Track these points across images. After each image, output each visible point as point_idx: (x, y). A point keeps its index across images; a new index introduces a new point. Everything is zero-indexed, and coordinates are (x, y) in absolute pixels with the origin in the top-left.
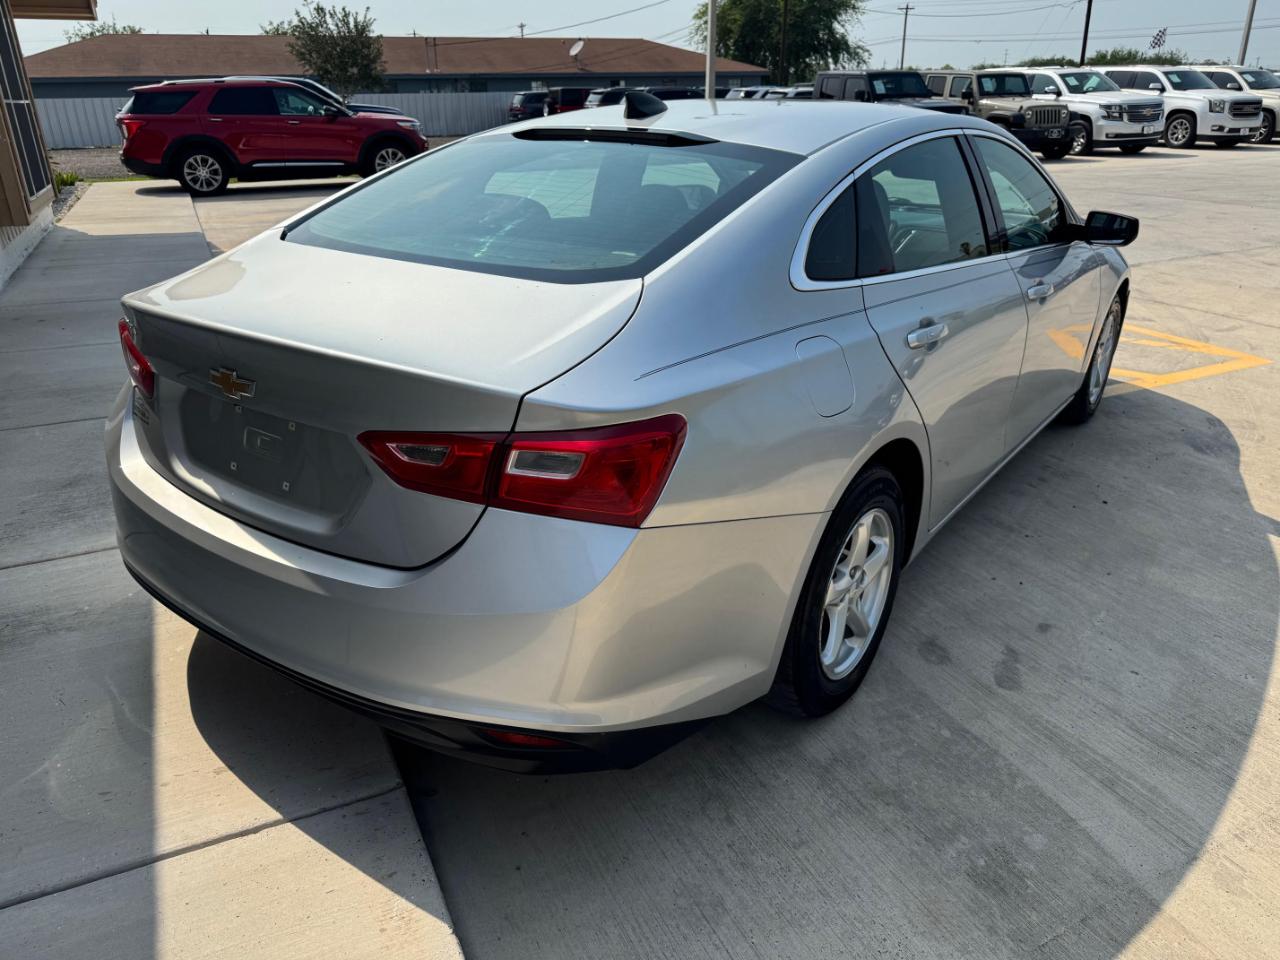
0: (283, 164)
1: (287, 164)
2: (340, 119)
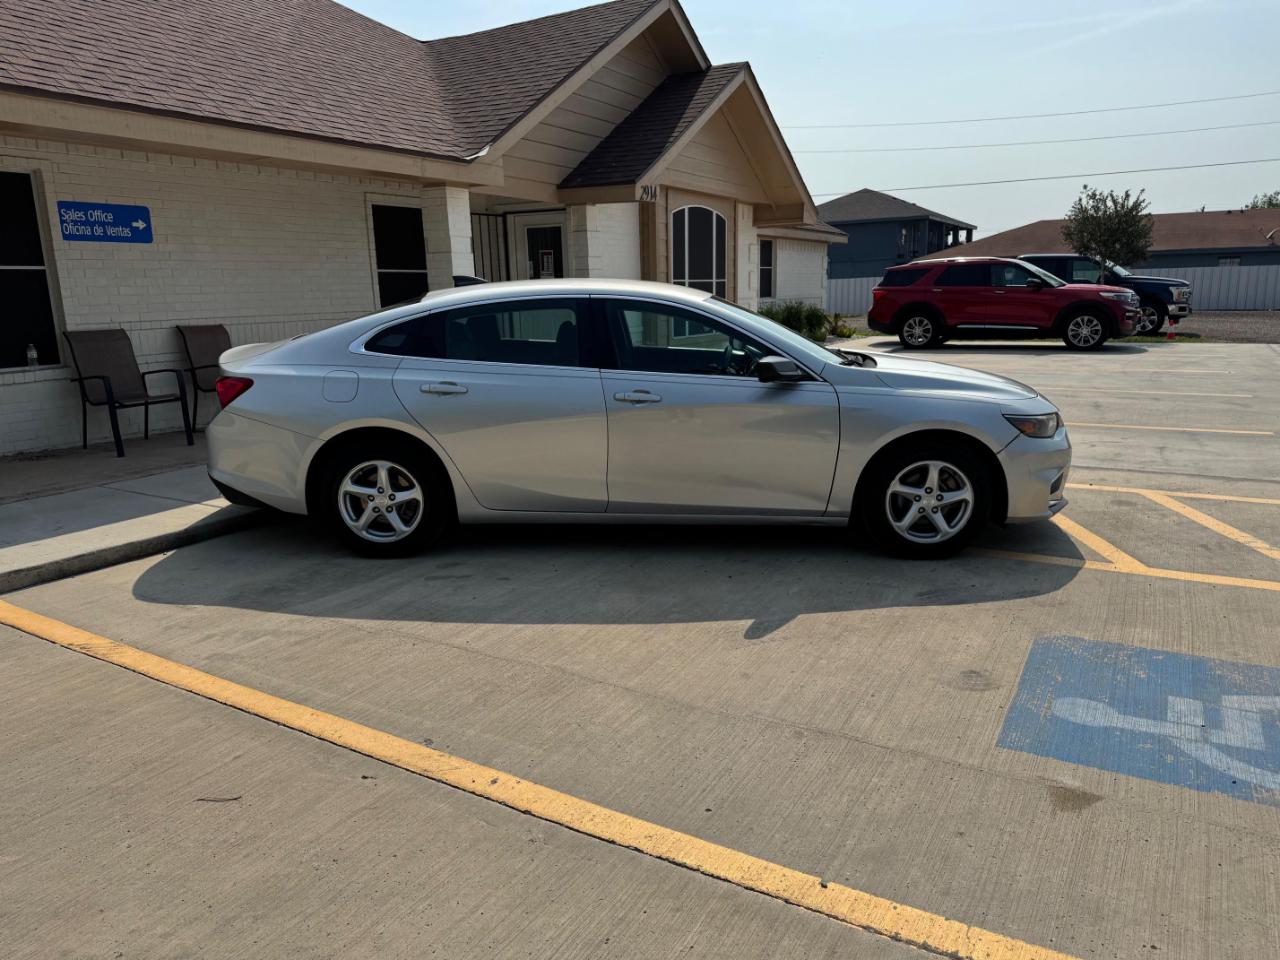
0: (983, 326)
1: (987, 327)
2: (1045, 289)
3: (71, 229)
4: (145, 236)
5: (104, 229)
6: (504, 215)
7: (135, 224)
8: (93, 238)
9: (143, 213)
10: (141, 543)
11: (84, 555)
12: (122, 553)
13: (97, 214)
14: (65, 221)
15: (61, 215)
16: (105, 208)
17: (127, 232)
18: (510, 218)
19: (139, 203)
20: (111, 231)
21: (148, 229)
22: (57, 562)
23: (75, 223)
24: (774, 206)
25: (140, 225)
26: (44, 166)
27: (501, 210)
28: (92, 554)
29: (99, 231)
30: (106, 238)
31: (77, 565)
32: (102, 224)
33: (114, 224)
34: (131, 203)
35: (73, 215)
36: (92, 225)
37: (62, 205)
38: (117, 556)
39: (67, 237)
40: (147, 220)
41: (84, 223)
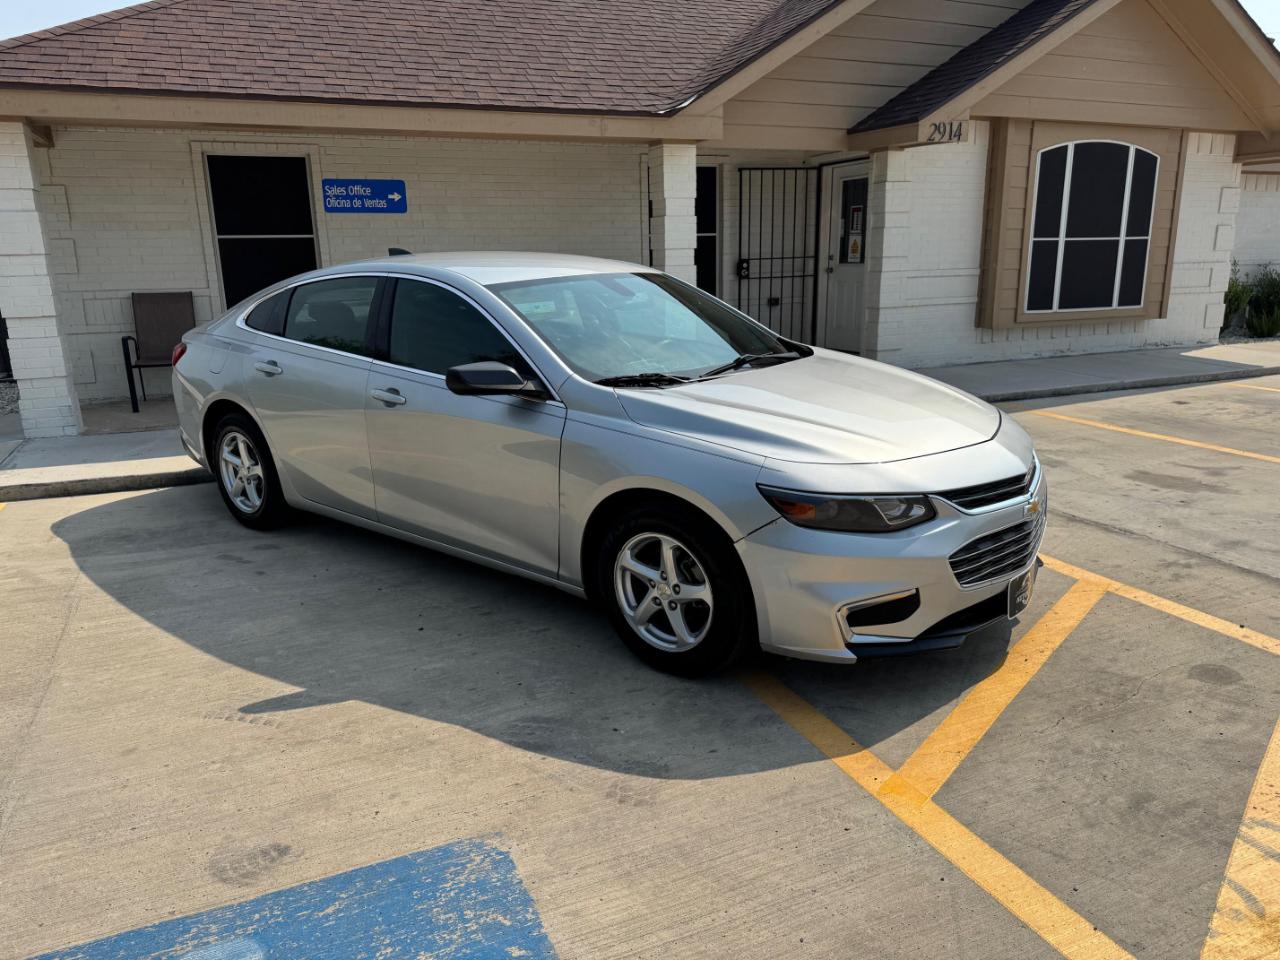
3: (334, 203)
4: (400, 207)
5: (363, 202)
6: (819, 169)
7: (390, 197)
8: (352, 210)
9: (399, 186)
10: (140, 477)
11: (86, 480)
12: (122, 483)
13: (357, 189)
14: (328, 196)
15: (325, 191)
16: (364, 183)
17: (383, 204)
18: (827, 171)
19: (396, 178)
20: (368, 203)
21: (404, 198)
22: (62, 483)
23: (337, 197)
24: (1266, 136)
25: (396, 197)
26: (313, 150)
27: (815, 162)
28: (95, 480)
29: (357, 203)
30: (364, 209)
31: (80, 487)
32: (360, 197)
33: (371, 198)
34: (388, 177)
35: (336, 191)
36: (352, 198)
37: (327, 183)
38: (117, 485)
39: (328, 210)
40: (402, 192)
41: (344, 198)
